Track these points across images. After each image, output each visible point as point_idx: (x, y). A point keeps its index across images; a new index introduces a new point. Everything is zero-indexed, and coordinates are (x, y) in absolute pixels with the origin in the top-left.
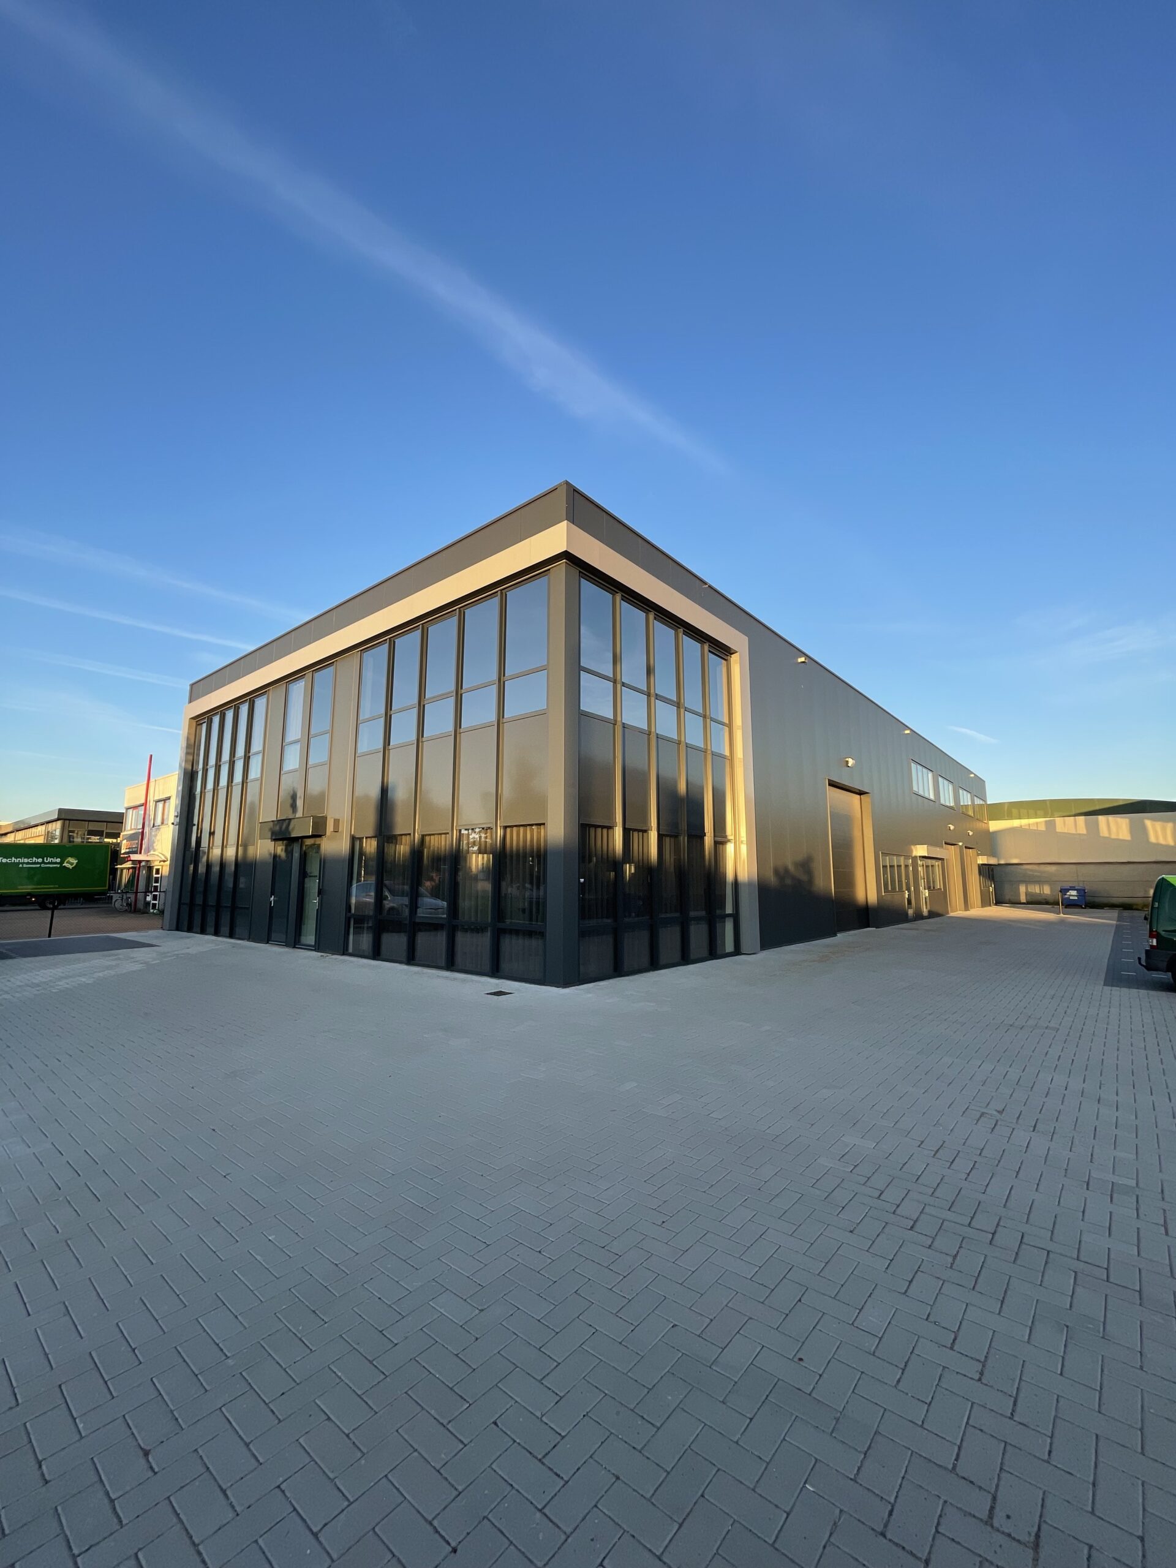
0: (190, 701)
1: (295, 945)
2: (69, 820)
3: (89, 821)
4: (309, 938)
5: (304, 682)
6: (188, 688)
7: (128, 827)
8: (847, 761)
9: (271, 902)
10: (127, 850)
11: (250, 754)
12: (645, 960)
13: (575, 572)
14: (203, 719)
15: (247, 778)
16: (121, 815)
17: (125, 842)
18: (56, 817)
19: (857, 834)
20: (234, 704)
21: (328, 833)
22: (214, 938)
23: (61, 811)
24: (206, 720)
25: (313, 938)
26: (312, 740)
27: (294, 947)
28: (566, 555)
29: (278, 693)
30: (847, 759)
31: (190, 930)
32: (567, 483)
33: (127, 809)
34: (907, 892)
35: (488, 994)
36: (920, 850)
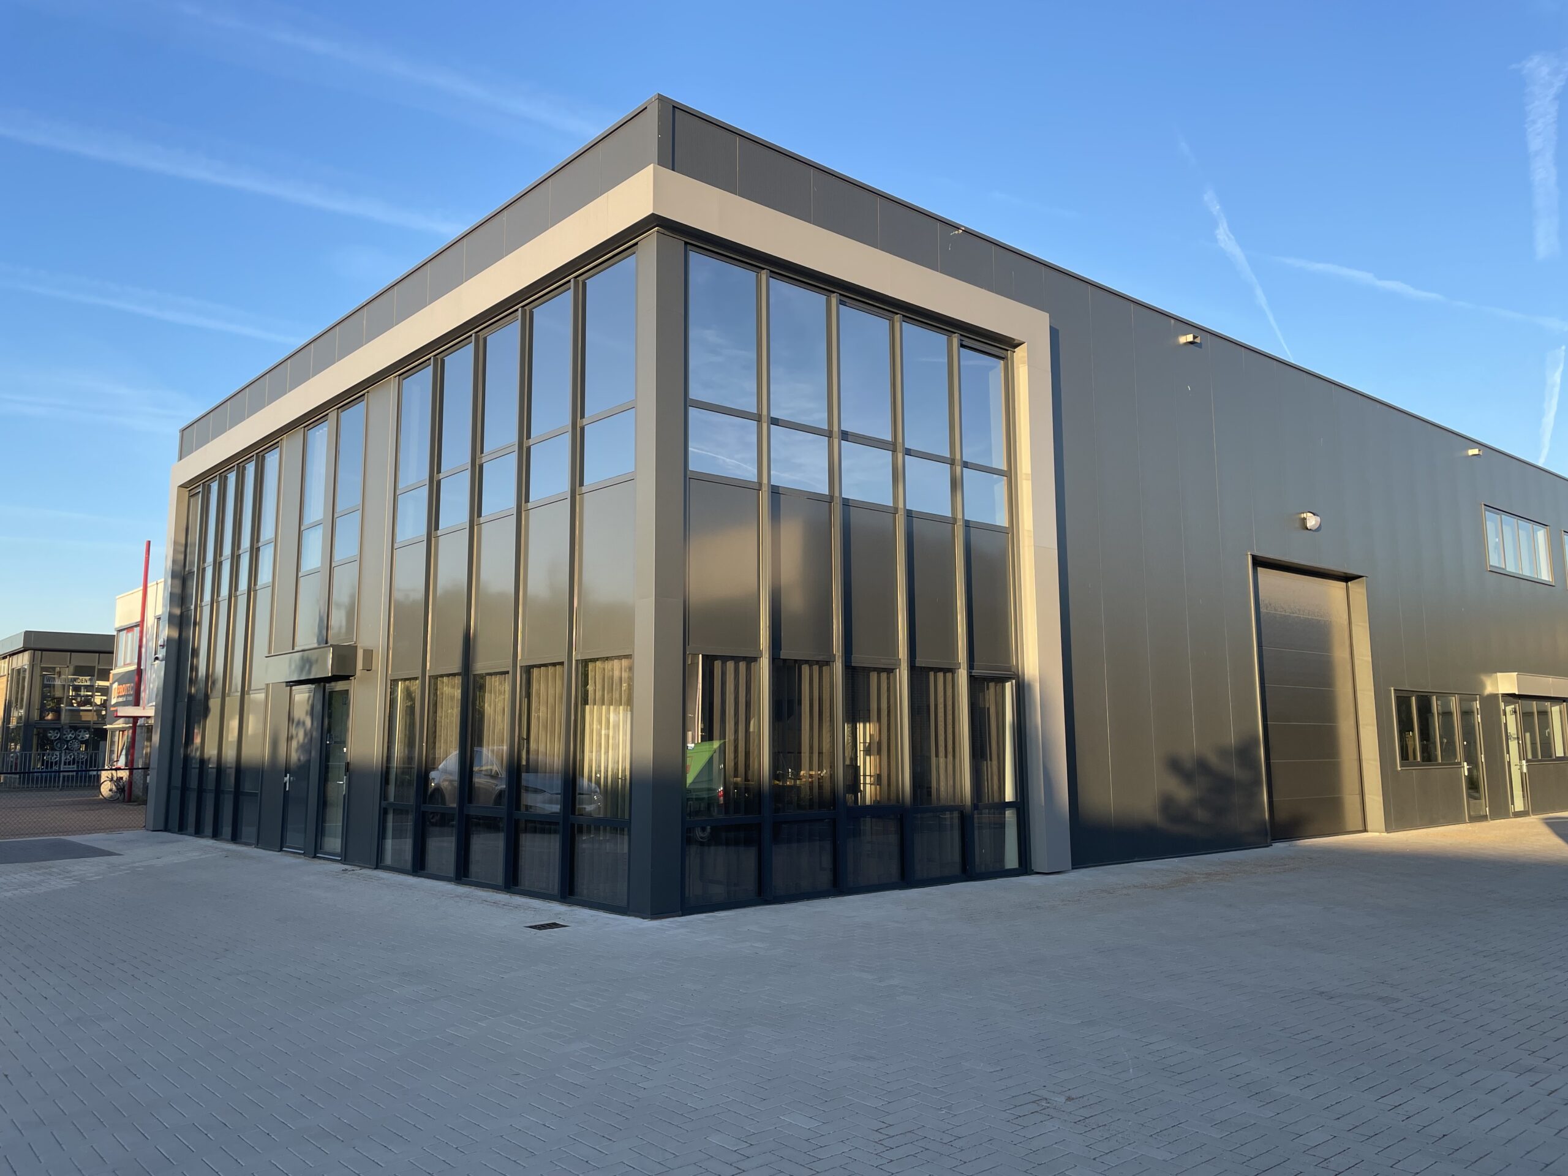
0: (181, 458)
1: (316, 852)
2: (42, 650)
3: (71, 651)
4: (334, 843)
5: (326, 429)
6: (178, 435)
7: (120, 662)
8: (1305, 519)
9: (285, 783)
10: (121, 700)
11: (260, 544)
12: (825, 878)
13: (677, 244)
14: (197, 487)
15: (255, 584)
16: (110, 639)
17: (115, 685)
18: (22, 646)
19: (1340, 654)
20: (237, 461)
21: (358, 673)
22: (210, 842)
23: (28, 634)
24: (201, 490)
25: (339, 841)
26: (338, 522)
27: (315, 857)
28: (654, 221)
29: (291, 444)
30: (1305, 515)
31: (181, 829)
32: (661, 99)
33: (120, 631)
34: (1465, 764)
35: (531, 927)
36: (1505, 683)
